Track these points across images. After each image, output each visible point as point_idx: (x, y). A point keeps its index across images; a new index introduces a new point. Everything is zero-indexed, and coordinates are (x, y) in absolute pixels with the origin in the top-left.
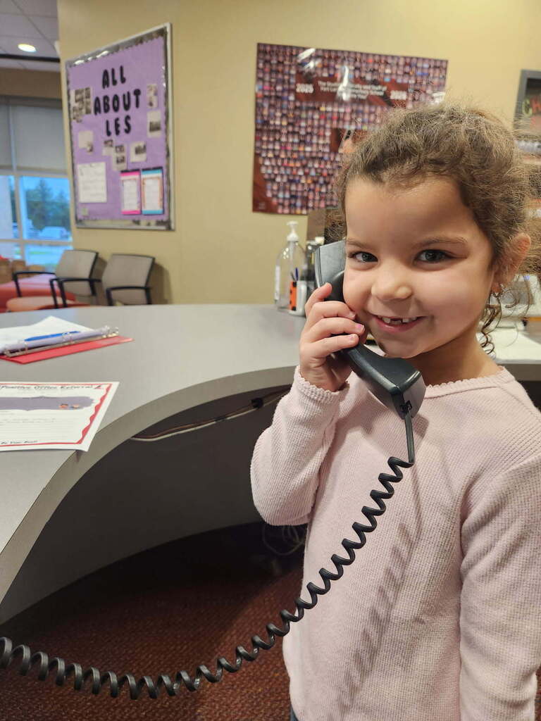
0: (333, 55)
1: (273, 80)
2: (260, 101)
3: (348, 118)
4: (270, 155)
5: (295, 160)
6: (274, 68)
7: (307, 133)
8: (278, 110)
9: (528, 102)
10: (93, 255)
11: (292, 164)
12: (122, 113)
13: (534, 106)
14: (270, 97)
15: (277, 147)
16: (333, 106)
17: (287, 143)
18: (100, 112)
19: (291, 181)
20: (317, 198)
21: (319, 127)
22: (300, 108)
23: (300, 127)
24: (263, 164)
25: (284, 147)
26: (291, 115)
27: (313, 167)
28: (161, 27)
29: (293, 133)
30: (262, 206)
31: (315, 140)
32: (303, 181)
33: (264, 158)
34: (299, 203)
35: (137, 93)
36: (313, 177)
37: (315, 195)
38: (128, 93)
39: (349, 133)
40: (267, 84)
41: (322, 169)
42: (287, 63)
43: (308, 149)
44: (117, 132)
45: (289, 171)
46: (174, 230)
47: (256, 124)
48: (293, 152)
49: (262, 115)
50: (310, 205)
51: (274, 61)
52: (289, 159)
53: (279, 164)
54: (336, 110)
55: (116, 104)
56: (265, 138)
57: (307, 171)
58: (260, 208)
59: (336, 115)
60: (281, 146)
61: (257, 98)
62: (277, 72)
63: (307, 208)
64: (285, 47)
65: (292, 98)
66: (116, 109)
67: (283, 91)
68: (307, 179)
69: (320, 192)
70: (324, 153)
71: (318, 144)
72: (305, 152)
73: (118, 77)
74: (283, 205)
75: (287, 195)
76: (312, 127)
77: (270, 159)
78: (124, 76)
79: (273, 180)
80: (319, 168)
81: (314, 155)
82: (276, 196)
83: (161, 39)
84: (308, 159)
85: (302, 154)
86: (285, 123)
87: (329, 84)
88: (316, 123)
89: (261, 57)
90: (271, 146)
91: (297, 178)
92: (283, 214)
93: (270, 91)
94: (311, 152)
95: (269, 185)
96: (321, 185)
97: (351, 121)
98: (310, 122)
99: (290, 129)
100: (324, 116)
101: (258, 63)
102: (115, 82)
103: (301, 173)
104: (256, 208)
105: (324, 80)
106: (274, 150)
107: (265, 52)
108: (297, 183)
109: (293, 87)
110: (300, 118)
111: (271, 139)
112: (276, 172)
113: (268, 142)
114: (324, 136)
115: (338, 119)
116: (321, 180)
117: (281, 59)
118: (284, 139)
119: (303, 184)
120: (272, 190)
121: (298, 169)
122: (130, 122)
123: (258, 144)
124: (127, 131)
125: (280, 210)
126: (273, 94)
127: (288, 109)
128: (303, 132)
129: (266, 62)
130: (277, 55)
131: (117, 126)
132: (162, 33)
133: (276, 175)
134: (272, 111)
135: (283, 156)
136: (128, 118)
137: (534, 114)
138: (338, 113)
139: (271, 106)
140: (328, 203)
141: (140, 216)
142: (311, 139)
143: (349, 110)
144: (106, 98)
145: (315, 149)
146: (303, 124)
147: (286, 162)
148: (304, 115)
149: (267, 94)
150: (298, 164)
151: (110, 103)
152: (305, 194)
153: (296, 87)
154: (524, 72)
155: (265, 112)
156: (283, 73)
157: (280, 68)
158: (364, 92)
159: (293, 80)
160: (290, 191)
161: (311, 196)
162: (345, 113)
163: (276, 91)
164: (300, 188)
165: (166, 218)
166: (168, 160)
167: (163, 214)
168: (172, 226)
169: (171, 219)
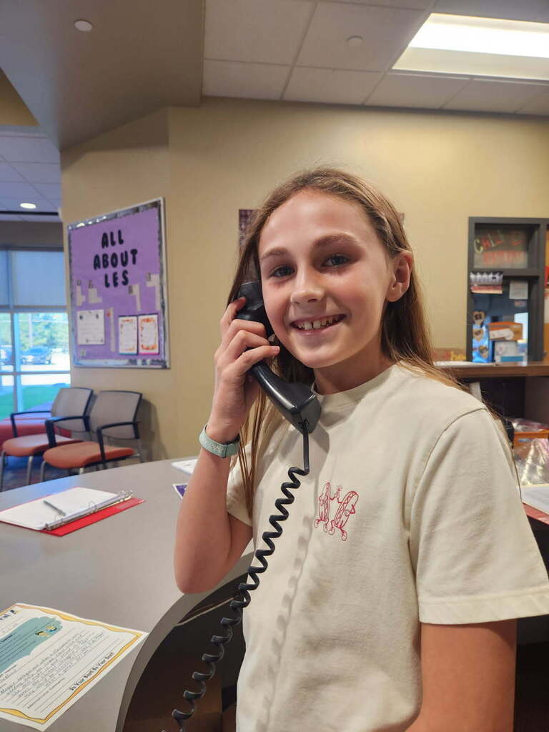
9: (478, 241)
10: (88, 393)
12: (120, 269)
13: (485, 244)
18: (99, 267)
28: (154, 200)
35: (134, 252)
38: (126, 252)
44: (116, 284)
46: (169, 369)
55: (114, 261)
66: (114, 265)
73: (116, 239)
78: (123, 238)
83: (155, 210)
89: (243, 219)
101: (240, 225)
102: (113, 243)
107: (246, 216)
122: (127, 276)
124: (125, 283)
129: (246, 224)
131: (115, 279)
132: (156, 205)
136: (125, 272)
137: (484, 250)
141: (135, 357)
144: (105, 256)
151: (109, 260)
154: (471, 219)
165: (162, 357)
166: (163, 307)
167: (159, 354)
168: (168, 364)
169: (167, 358)
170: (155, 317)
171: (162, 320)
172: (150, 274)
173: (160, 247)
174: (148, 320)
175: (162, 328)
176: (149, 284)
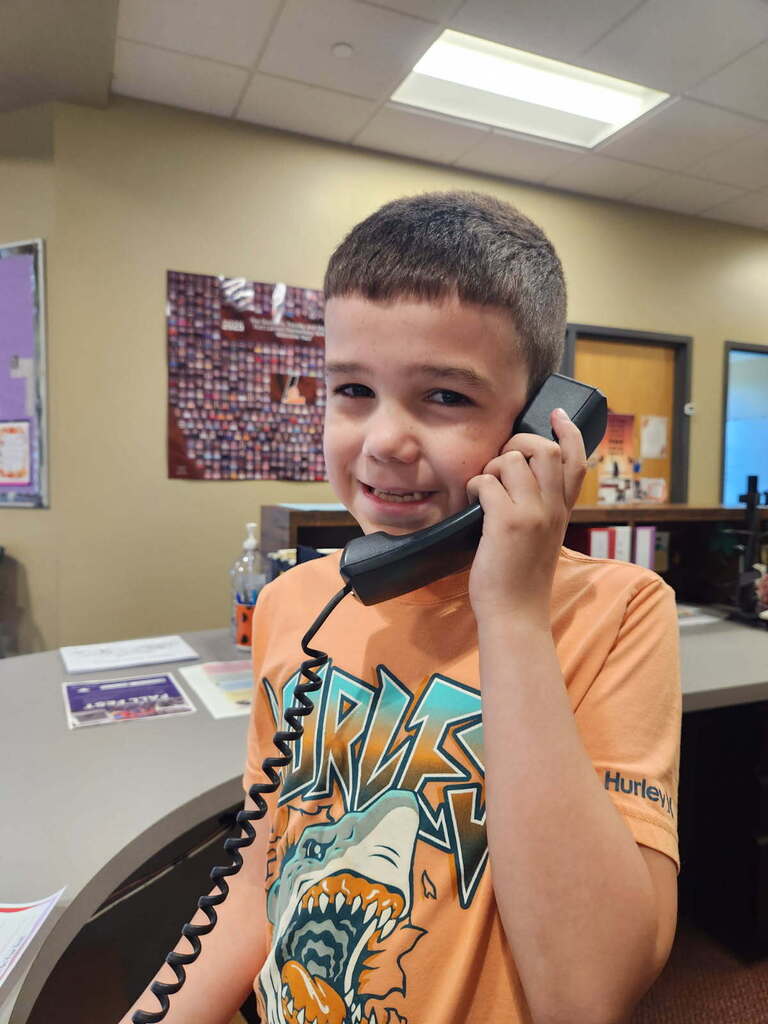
0: (267, 289)
1: (191, 315)
2: (173, 339)
3: (290, 362)
4: (191, 405)
5: (225, 411)
6: (191, 299)
7: (240, 379)
8: (200, 350)
11: (221, 416)
14: (187, 335)
15: (200, 395)
16: (271, 348)
17: (212, 391)
19: (220, 438)
20: (258, 458)
21: (255, 372)
22: (228, 349)
23: (229, 372)
24: (182, 418)
25: (209, 396)
26: (216, 356)
27: (250, 421)
28: (27, 242)
29: (221, 379)
30: (182, 470)
31: (250, 388)
32: (238, 437)
33: (183, 410)
34: (234, 465)
36: (250, 432)
37: (254, 455)
39: (294, 379)
40: (182, 321)
41: (262, 423)
42: (208, 295)
43: (242, 398)
45: (217, 425)
46: (48, 508)
47: (170, 367)
48: (221, 401)
49: (178, 357)
50: (250, 467)
51: (191, 293)
52: (216, 411)
53: (204, 415)
54: (275, 352)
56: (182, 385)
57: (242, 424)
58: (179, 473)
59: (275, 358)
60: (205, 395)
61: (169, 335)
62: (195, 305)
63: (246, 471)
64: (204, 277)
65: (216, 336)
67: (205, 328)
68: (242, 435)
69: (262, 452)
70: (263, 403)
71: (254, 393)
72: (238, 402)
74: (211, 468)
75: (217, 456)
76: (246, 372)
77: (191, 410)
79: (196, 437)
80: (258, 421)
81: (250, 405)
82: (201, 457)
83: (31, 258)
84: (242, 411)
85: (234, 405)
86: (208, 366)
87: (265, 322)
88: (250, 367)
89: (173, 286)
90: (191, 395)
91: (229, 434)
92: (212, 479)
93: (187, 327)
94: (246, 402)
95: (191, 443)
96: (262, 443)
97: (295, 366)
98: (242, 366)
99: (217, 373)
100: (260, 358)
101: (169, 294)
103: (234, 427)
104: (173, 474)
105: (258, 316)
106: (195, 400)
107: (178, 282)
108: (230, 440)
109: (217, 323)
110: (230, 362)
111: (191, 386)
112: (200, 426)
113: (187, 389)
114: (262, 384)
115: (279, 363)
116: (262, 436)
117: (200, 290)
118: (208, 386)
119: (238, 442)
120: (196, 450)
121: (229, 422)
123: (173, 392)
125: (208, 476)
126: (191, 331)
127: (212, 350)
128: (233, 378)
129: (180, 293)
130: (195, 285)
132: (30, 249)
133: (200, 431)
134: (191, 351)
135: (208, 406)
138: (279, 356)
139: (188, 345)
140: (274, 464)
142: (245, 386)
143: (291, 353)
145: (251, 398)
146: (233, 368)
147: (212, 414)
148: (233, 357)
149: (182, 330)
150: (230, 417)
152: (242, 454)
153: (221, 323)
155: (182, 353)
156: (203, 307)
157: (199, 301)
158: (309, 333)
159: (217, 316)
160: (221, 450)
161: (250, 456)
162: (286, 356)
163: (195, 328)
164: (234, 446)
165: (35, 489)
166: (39, 410)
167: (30, 484)
168: (45, 501)
169: (43, 493)
170: (24, 426)
171: (36, 433)
172: (16, 357)
173: (37, 317)
174: (12, 431)
175: (36, 444)
176: (16, 374)
